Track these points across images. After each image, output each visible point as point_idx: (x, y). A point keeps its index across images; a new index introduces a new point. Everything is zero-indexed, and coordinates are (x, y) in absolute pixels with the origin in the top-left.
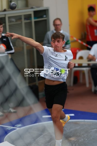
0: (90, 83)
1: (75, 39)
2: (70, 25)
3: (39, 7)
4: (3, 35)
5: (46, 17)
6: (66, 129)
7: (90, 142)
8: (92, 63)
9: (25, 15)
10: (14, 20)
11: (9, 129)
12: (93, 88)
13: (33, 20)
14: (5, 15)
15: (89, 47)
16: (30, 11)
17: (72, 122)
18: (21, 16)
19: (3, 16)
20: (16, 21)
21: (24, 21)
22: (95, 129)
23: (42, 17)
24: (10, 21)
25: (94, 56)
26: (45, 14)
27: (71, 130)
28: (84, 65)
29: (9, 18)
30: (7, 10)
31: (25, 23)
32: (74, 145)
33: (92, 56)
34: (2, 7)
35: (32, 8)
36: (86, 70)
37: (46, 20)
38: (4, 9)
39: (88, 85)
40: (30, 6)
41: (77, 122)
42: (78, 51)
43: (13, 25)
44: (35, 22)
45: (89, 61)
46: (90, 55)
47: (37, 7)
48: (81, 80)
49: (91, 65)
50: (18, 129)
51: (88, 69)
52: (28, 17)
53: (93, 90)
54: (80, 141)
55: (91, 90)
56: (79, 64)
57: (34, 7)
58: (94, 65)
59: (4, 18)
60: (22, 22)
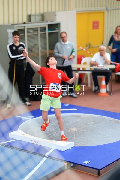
0: (91, 84)
1: (81, 48)
2: (77, 37)
3: (53, 21)
4: (22, 43)
5: (58, 30)
6: (69, 121)
7: (88, 133)
8: (94, 67)
9: (40, 27)
10: (31, 31)
11: (23, 119)
12: (94, 88)
13: (47, 32)
14: (25, 27)
15: (92, 54)
16: (45, 25)
17: (75, 116)
18: (37, 28)
19: (23, 28)
20: (33, 32)
21: (39, 32)
22: (93, 122)
23: (55, 29)
24: (28, 32)
25: (95, 62)
26: (58, 28)
27: (73, 122)
28: (87, 69)
29: (28, 29)
30: (26, 22)
31: (41, 34)
32: (75, 134)
33: (94, 62)
34: (23, 20)
35: (47, 22)
36: (89, 73)
37: (58, 32)
38: (24, 22)
39: (89, 86)
40: (45, 21)
41: (79, 115)
42: (83, 58)
43: (31, 35)
44: (49, 33)
45: (91, 66)
46: (92, 61)
47: (51, 21)
48: (84, 81)
49: (93, 69)
50: (31, 119)
51: (90, 72)
52: (43, 29)
53: (93, 89)
54: (80, 131)
55: (92, 89)
56: (83, 69)
57: (48, 21)
58: (95, 70)
59: (24, 29)
60: (38, 33)
